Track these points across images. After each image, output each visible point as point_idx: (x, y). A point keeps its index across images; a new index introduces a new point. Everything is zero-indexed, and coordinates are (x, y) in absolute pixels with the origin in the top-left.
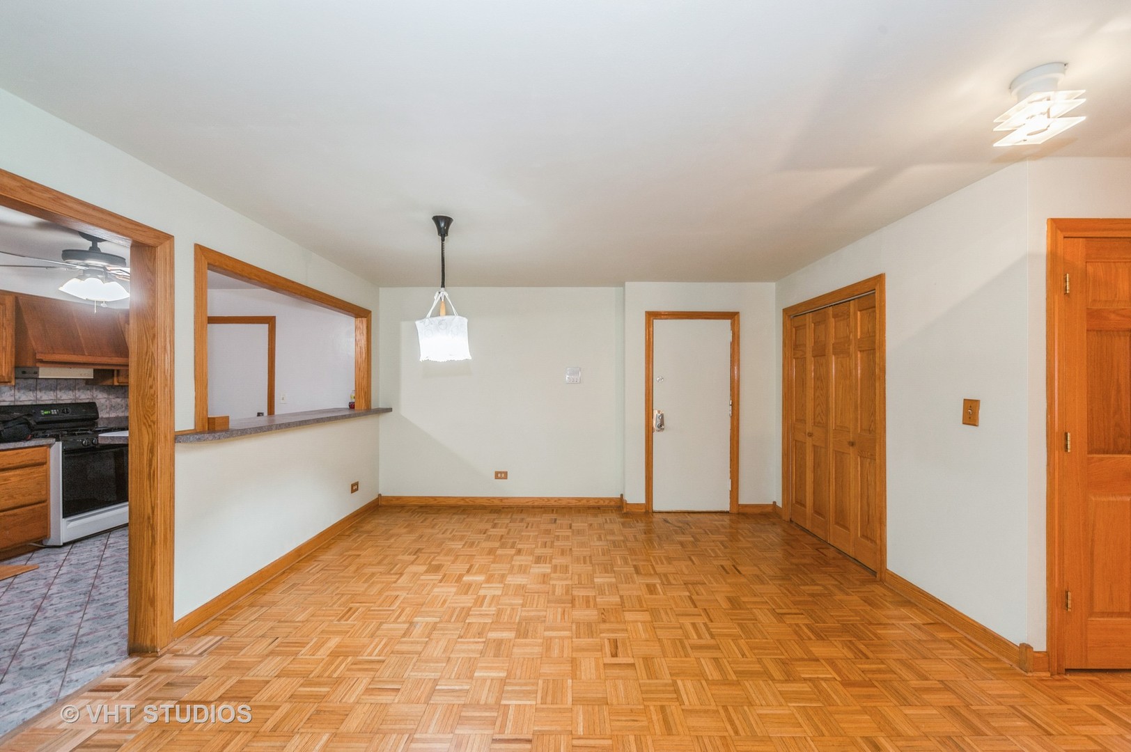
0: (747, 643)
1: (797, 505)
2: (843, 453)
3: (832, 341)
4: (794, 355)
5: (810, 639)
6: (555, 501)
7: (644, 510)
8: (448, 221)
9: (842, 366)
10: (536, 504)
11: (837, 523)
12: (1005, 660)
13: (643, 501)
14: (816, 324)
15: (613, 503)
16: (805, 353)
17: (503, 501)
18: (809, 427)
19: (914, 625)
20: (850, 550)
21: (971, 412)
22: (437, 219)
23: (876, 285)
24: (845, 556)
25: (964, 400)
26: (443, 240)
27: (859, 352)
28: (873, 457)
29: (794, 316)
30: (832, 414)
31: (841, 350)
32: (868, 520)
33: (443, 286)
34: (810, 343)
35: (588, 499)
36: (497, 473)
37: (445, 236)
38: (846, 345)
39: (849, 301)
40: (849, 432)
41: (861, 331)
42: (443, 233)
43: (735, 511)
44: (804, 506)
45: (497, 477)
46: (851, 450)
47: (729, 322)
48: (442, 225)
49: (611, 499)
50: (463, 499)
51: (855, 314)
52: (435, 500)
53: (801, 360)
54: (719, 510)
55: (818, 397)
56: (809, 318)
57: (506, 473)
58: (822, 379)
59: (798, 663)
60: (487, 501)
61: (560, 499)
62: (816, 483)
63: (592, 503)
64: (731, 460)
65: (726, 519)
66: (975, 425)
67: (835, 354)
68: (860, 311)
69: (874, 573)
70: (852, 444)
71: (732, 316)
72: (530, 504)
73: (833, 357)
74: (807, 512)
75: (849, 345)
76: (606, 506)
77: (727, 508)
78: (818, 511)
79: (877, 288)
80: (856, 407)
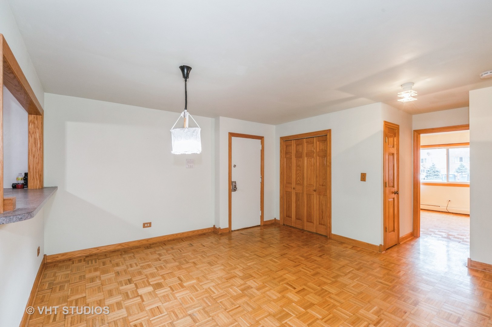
0: (323, 268)
1: (287, 218)
2: (310, 194)
3: (305, 151)
4: (285, 156)
5: (335, 261)
6: (181, 235)
7: (228, 231)
8: (189, 68)
9: (310, 162)
10: (169, 238)
11: (308, 221)
12: (375, 251)
13: (227, 226)
14: (297, 145)
15: (210, 231)
16: (292, 156)
17: (149, 241)
18: (293, 185)
19: (350, 248)
20: (314, 230)
21: (363, 177)
22: (182, 68)
23: (328, 133)
24: (312, 233)
25: (361, 173)
26: (186, 81)
27: (318, 157)
28: (325, 195)
29: (286, 141)
30: (305, 180)
31: (310, 155)
32: (322, 218)
33: (186, 108)
34: (294, 152)
35: (198, 231)
36: (144, 224)
37: (187, 78)
38: (312, 154)
39: (314, 137)
40: (314, 186)
41: (319, 149)
42: (186, 77)
43: (262, 224)
44: (291, 217)
45: (144, 227)
46: (315, 193)
47: (260, 140)
48: (186, 71)
49: (209, 229)
50: (120, 245)
51: (316, 142)
52: (98, 249)
53: (289, 159)
54: (257, 225)
55: (298, 173)
56: (293, 143)
57: (150, 223)
58: (299, 167)
59: (342, 269)
60: (139, 243)
61: (183, 233)
62: (297, 207)
63: (200, 233)
64: (261, 202)
65: (259, 228)
66: (365, 181)
67: (306, 156)
68: (318, 141)
69: (326, 236)
70: (315, 191)
71: (261, 138)
72: (166, 239)
73: (306, 158)
74: (293, 220)
75: (313, 154)
76: (207, 233)
77: (259, 224)
78: (298, 218)
79: (328, 134)
80: (317, 177)
